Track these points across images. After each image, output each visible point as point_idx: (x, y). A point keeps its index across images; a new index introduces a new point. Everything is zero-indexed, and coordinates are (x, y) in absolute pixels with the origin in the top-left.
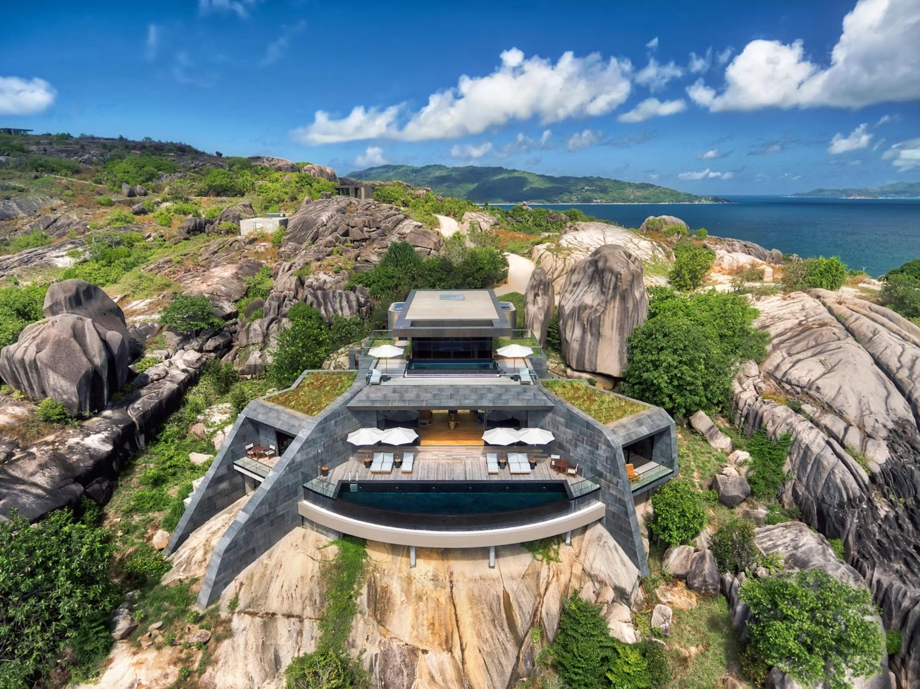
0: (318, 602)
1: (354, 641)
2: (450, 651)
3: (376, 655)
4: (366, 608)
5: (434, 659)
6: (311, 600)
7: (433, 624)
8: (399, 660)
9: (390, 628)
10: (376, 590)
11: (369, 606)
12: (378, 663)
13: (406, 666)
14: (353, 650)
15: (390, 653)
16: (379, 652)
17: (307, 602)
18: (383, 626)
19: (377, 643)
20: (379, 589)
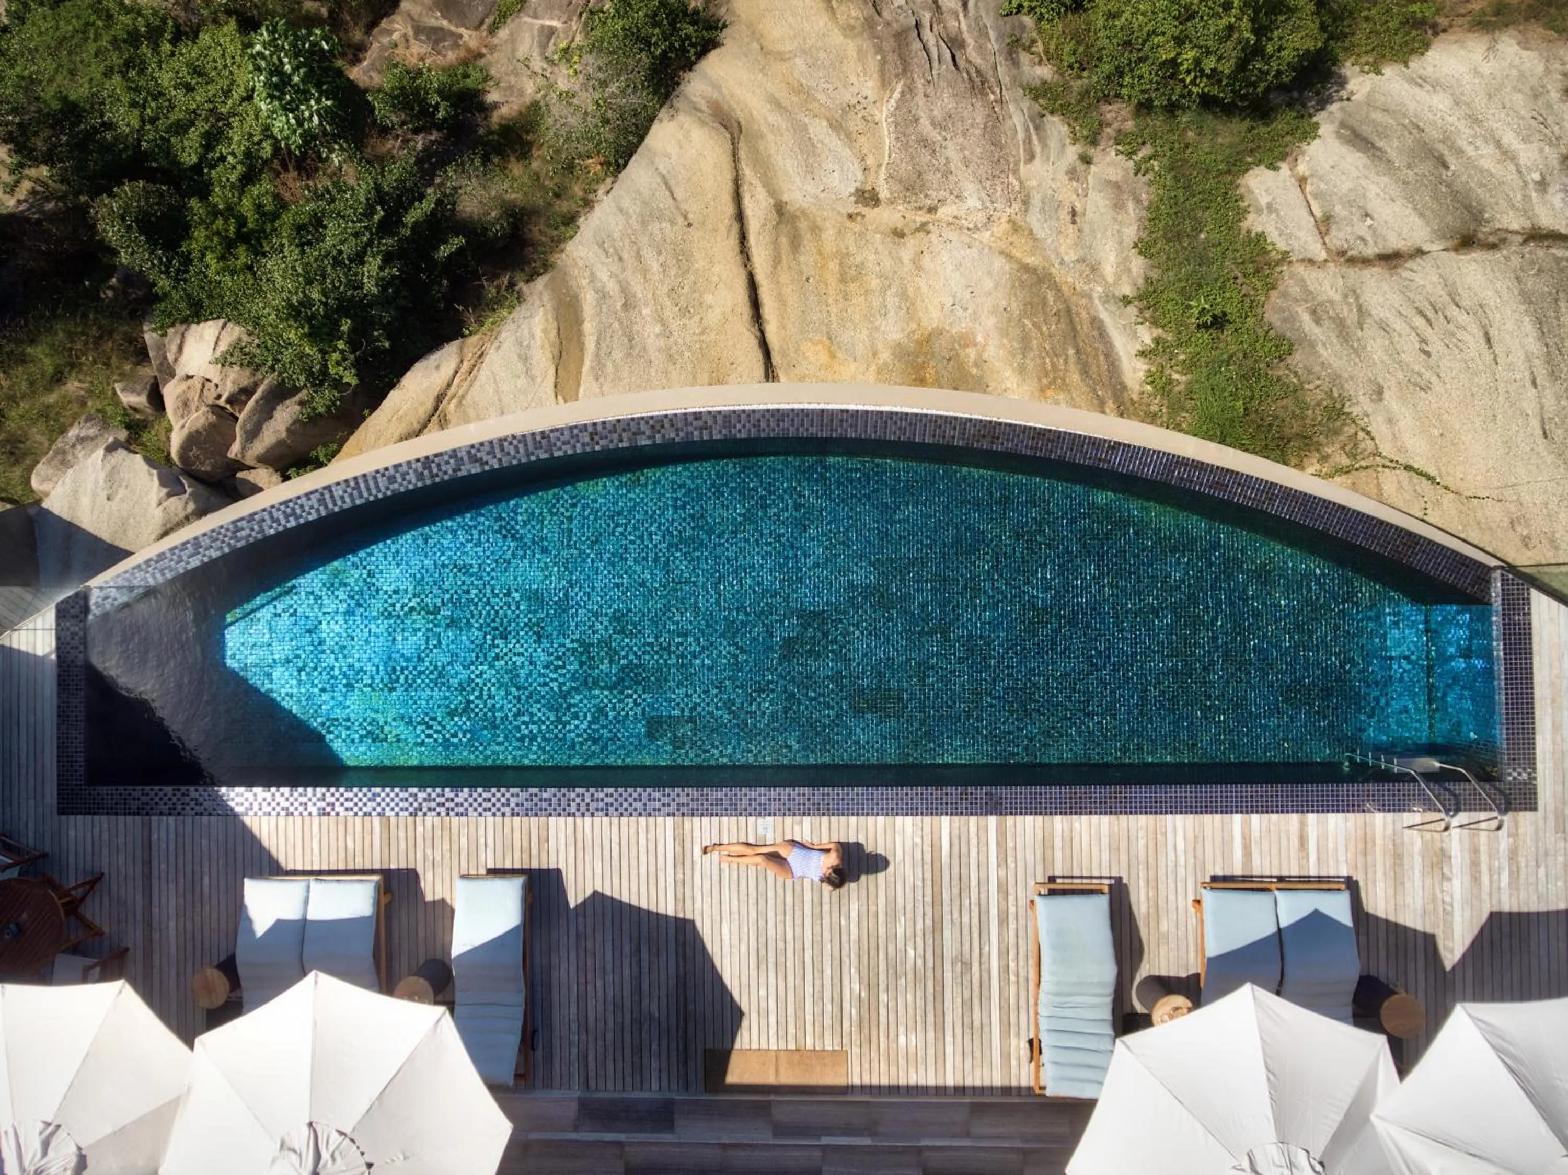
0: (1306, 318)
1: (1118, 206)
2: (780, 209)
3: (1031, 157)
4: (1104, 315)
5: (835, 180)
6: (1340, 324)
7: (843, 280)
8: (952, 151)
9: (999, 262)
10: (1085, 372)
11: (1097, 325)
12: (1021, 136)
13: (924, 142)
14: (1115, 174)
15: (985, 170)
16: (1023, 169)
17: (1351, 317)
18: (1026, 268)
19: (1036, 201)
20: (1075, 377)
